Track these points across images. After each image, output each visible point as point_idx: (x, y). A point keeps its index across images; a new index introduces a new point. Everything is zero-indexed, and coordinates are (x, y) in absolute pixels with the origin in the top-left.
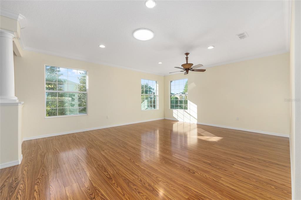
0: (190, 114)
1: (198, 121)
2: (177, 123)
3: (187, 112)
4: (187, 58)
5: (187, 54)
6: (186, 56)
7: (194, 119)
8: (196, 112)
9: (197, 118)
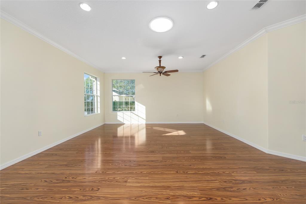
0: (139, 115)
1: (146, 121)
2: (122, 126)
3: (134, 113)
4: (160, 61)
5: (160, 57)
6: (159, 59)
7: (142, 119)
8: (145, 113)
9: (145, 119)
